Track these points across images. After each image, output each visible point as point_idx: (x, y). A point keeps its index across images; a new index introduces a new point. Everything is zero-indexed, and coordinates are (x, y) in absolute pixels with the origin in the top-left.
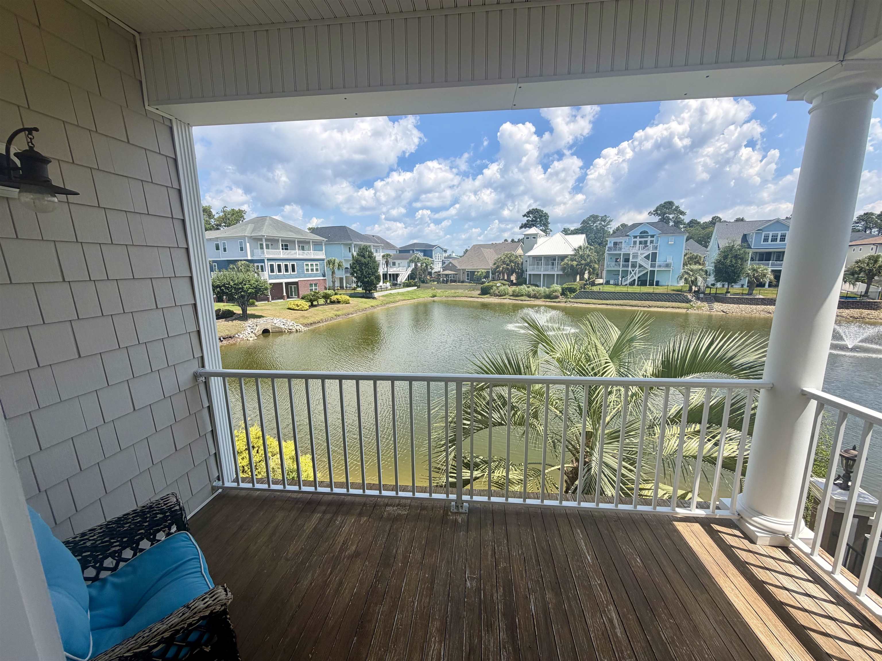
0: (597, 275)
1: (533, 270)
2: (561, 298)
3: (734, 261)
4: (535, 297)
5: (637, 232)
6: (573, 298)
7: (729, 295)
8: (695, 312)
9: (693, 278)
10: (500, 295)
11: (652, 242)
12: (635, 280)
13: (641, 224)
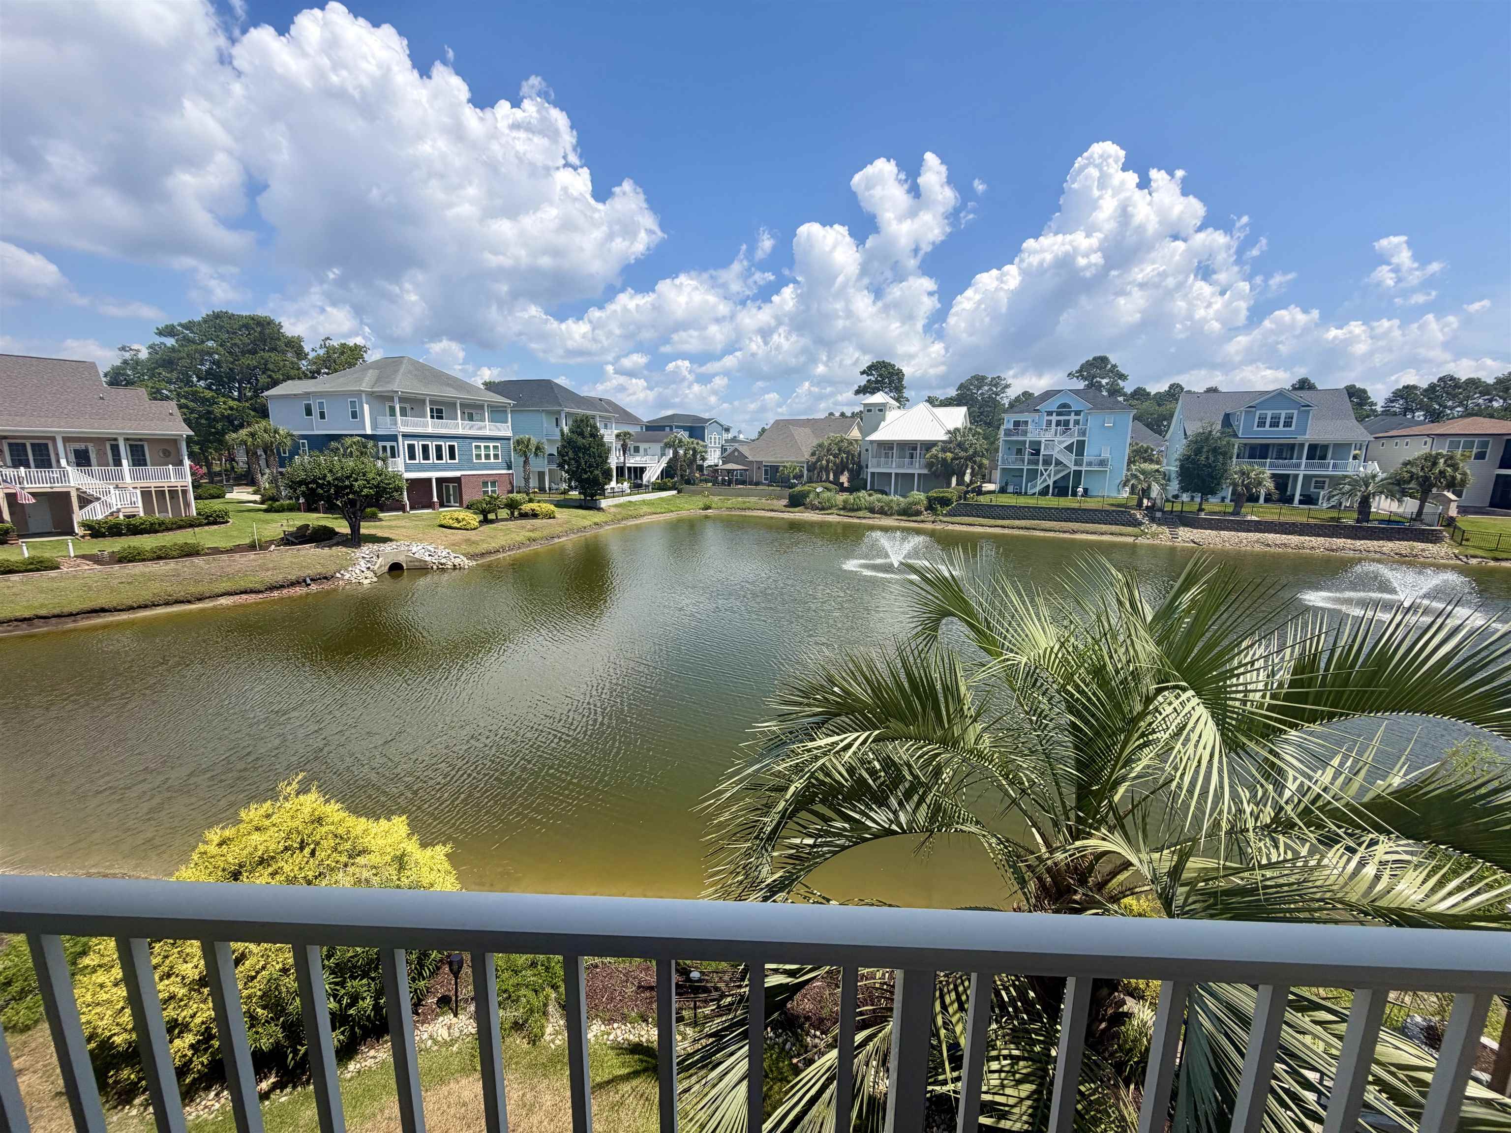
0: (984, 476)
1: (879, 465)
2: (927, 515)
3: (1212, 458)
4: (883, 512)
5: (1053, 404)
6: (946, 515)
7: (1203, 515)
8: (1148, 542)
9: (1145, 485)
10: (821, 508)
11: (1077, 422)
12: (1048, 486)
13: (1060, 391)
